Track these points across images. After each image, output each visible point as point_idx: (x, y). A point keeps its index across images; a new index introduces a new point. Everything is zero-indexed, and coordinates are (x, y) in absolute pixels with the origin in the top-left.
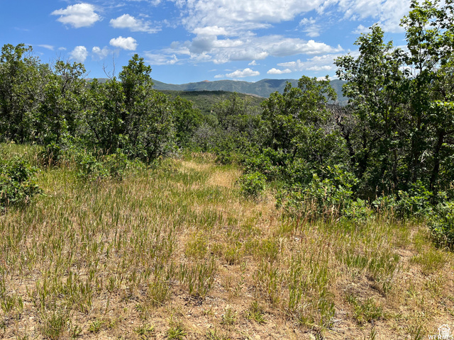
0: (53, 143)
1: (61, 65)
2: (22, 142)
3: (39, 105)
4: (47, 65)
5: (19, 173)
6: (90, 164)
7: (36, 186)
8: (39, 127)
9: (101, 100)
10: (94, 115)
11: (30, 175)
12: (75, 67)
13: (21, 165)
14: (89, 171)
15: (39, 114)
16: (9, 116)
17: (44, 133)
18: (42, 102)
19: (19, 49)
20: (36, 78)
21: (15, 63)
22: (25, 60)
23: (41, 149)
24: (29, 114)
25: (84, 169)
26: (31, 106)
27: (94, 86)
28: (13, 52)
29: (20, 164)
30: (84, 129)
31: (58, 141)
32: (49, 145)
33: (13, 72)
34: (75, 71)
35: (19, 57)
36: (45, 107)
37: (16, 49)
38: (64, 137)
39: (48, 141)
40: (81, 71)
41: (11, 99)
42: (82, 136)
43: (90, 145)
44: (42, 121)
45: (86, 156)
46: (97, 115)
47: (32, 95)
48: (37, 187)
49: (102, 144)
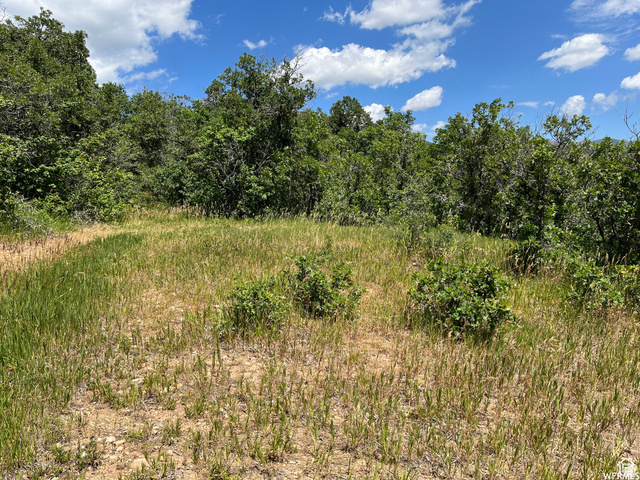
0: (532, 239)
1: (552, 122)
2: (488, 234)
3: (515, 183)
4: (528, 127)
5: (484, 286)
6: (591, 279)
7: (508, 309)
8: (513, 213)
9: (615, 171)
10: (600, 197)
11: (500, 290)
12: (574, 122)
13: (489, 274)
14: (587, 290)
15: (515, 194)
16: (476, 197)
17: (519, 223)
18: (519, 177)
19: (495, 107)
20: (514, 145)
21: (489, 126)
22: (502, 120)
23: (514, 245)
24: (503, 194)
25: (578, 286)
26: (505, 183)
27: (604, 149)
28: (487, 112)
29: (488, 272)
30: (579, 217)
31: (539, 236)
32: (526, 241)
33: (485, 138)
34: (573, 129)
35: (494, 118)
36: (524, 185)
37: (491, 107)
38: (548, 230)
39: (524, 235)
40: (584, 127)
41: (480, 175)
42: (575, 230)
43: (588, 245)
44: (517, 205)
45: (584, 264)
46: (606, 196)
47: (507, 169)
48: (508, 312)
49: (609, 244)
